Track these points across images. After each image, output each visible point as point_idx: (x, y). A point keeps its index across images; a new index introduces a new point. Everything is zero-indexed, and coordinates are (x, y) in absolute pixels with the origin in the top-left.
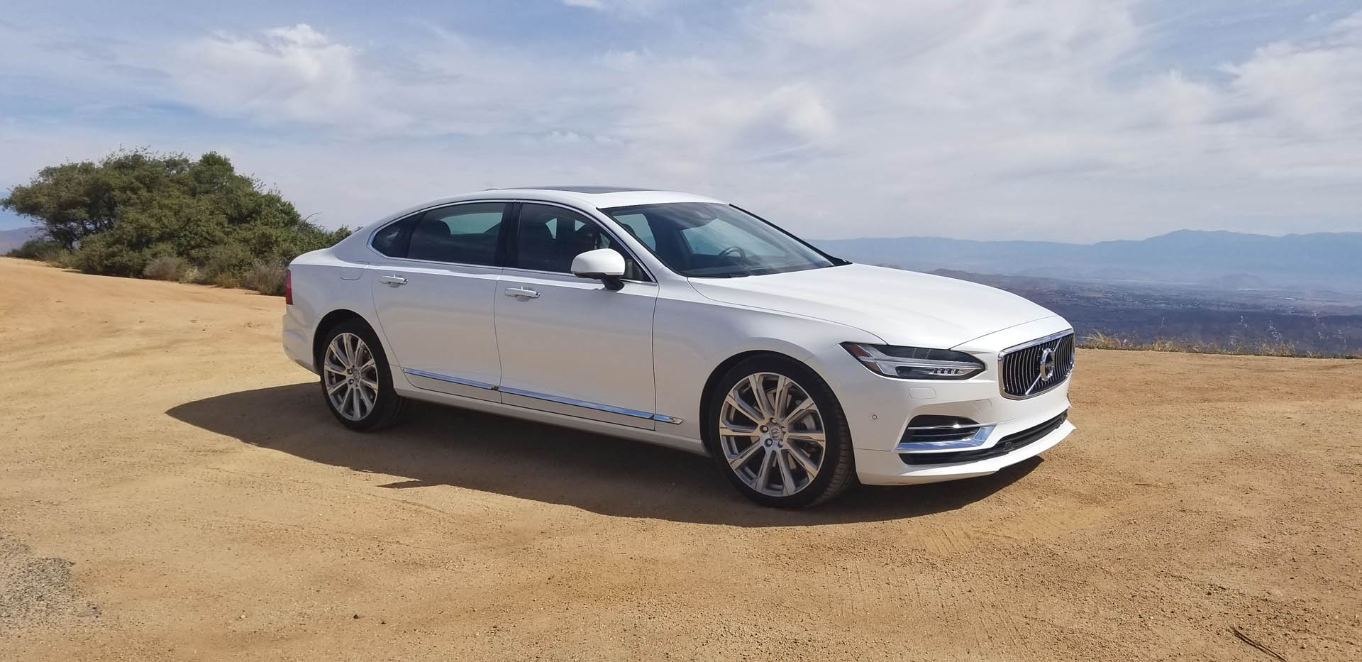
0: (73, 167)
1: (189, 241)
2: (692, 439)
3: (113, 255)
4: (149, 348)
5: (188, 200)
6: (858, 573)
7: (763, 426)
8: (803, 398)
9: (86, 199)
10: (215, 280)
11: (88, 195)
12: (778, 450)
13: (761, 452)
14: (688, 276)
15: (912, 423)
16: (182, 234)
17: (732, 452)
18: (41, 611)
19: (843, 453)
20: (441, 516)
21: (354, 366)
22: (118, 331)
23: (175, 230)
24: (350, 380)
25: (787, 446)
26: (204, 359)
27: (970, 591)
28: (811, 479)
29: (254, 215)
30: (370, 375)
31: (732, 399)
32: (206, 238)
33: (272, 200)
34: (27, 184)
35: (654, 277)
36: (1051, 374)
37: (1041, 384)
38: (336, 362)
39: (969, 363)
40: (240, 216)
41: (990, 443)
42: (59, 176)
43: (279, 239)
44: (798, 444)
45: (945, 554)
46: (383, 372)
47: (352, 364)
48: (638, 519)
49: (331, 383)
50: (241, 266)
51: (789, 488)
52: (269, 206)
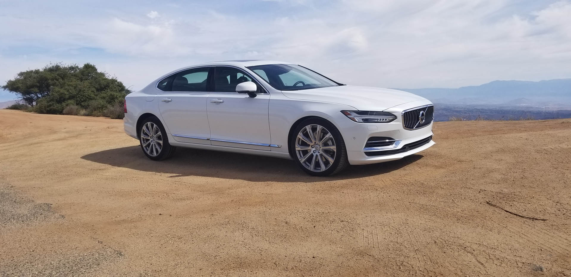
0: (32, 72)
1: (81, 99)
2: (284, 152)
3: (50, 106)
4: (68, 137)
5: (79, 82)
6: (348, 193)
7: (312, 146)
8: (327, 133)
9: (38, 84)
10: (92, 114)
11: (39, 82)
12: (318, 154)
13: (312, 156)
14: (281, 90)
15: (369, 140)
16: (78, 96)
17: (301, 156)
18: (42, 218)
19: (343, 153)
20: (190, 185)
21: (153, 135)
22: (56, 132)
23: (75, 95)
24: (151, 141)
25: (321, 152)
26: (92, 140)
27: (390, 196)
28: (331, 164)
29: (106, 87)
30: (159, 138)
31: (300, 136)
32: (87, 98)
33: (114, 81)
34: (13, 79)
35: (268, 91)
36: (424, 121)
37: (420, 125)
38: (146, 134)
39: (390, 116)
40: (101, 88)
41: (400, 147)
42: (27, 75)
43: (117, 96)
44: (326, 151)
45: (382, 186)
46: (164, 136)
47: (152, 134)
48: (266, 182)
49: (144, 142)
50: (103, 108)
51: (323, 168)
52: (112, 83)
